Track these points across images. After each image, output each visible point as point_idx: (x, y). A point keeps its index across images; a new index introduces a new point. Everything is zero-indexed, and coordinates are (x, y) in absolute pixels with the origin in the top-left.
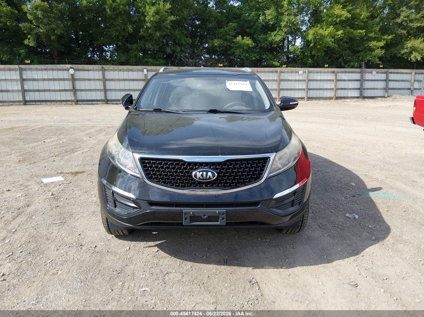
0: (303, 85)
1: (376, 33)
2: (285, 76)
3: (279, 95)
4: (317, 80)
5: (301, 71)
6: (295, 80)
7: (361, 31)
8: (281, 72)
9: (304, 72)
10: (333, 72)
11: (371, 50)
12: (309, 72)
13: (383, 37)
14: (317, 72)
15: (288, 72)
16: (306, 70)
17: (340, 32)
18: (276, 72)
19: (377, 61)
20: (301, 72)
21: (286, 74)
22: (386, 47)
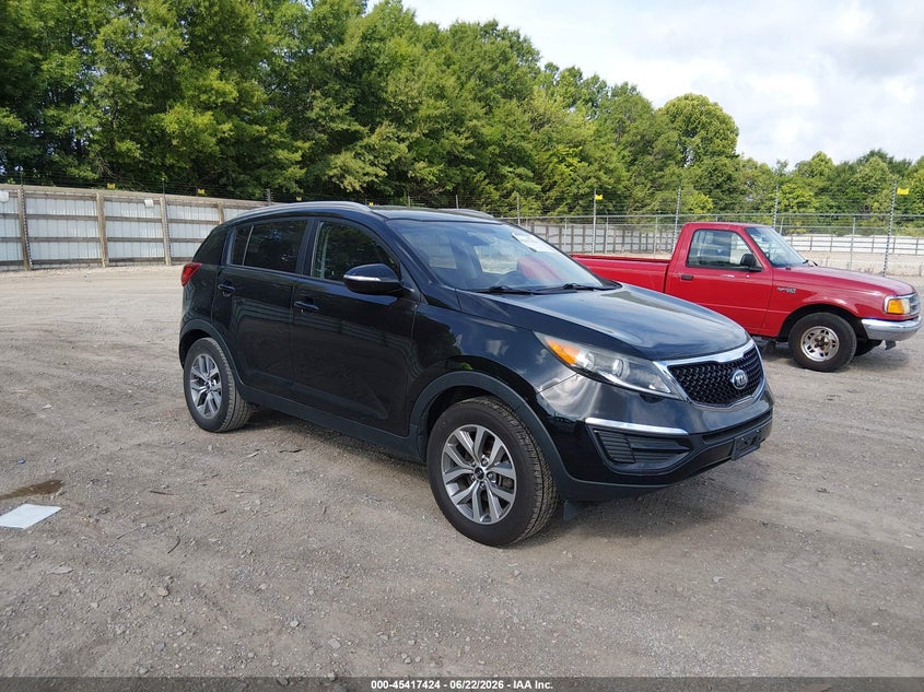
0: (156, 231)
1: (282, 135)
2: (114, 209)
3: (106, 253)
4: (185, 222)
5: (149, 199)
6: (139, 220)
7: (258, 127)
8: (106, 200)
9: (157, 203)
10: (216, 206)
11: (282, 166)
12: (168, 203)
13: (295, 144)
14: (184, 205)
15: (120, 201)
16: (161, 197)
17: (226, 127)
18: (93, 198)
19: (295, 188)
20: (149, 202)
21: (116, 205)
22: (305, 162)
